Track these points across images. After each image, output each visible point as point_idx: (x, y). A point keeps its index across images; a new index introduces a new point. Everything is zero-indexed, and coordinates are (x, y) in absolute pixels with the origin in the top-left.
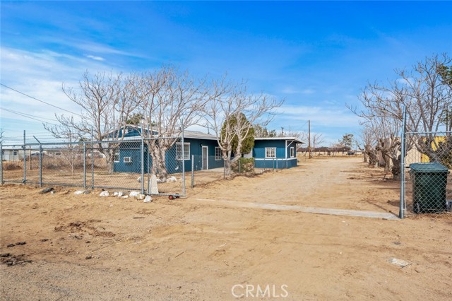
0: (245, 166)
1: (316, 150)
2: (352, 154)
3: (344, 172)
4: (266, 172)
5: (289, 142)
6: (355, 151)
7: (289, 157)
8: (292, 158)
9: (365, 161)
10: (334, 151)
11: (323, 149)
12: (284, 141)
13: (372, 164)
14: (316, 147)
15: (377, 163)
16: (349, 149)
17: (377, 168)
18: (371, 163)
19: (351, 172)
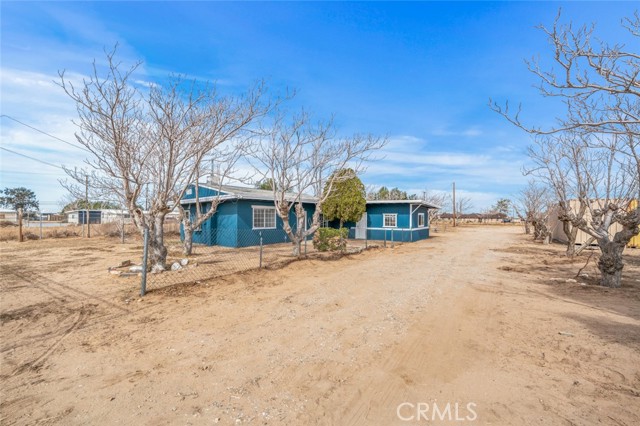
0: (330, 242)
1: (464, 217)
2: (507, 221)
3: (495, 250)
4: (368, 249)
5: (415, 206)
6: (513, 218)
7: (415, 225)
8: (421, 227)
9: (528, 232)
10: (486, 218)
11: (473, 216)
12: (408, 205)
13: (538, 237)
14: (463, 213)
15: (548, 238)
16: (505, 216)
17: (548, 246)
18: (536, 235)
19: (507, 251)
